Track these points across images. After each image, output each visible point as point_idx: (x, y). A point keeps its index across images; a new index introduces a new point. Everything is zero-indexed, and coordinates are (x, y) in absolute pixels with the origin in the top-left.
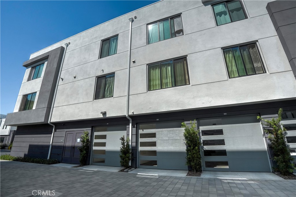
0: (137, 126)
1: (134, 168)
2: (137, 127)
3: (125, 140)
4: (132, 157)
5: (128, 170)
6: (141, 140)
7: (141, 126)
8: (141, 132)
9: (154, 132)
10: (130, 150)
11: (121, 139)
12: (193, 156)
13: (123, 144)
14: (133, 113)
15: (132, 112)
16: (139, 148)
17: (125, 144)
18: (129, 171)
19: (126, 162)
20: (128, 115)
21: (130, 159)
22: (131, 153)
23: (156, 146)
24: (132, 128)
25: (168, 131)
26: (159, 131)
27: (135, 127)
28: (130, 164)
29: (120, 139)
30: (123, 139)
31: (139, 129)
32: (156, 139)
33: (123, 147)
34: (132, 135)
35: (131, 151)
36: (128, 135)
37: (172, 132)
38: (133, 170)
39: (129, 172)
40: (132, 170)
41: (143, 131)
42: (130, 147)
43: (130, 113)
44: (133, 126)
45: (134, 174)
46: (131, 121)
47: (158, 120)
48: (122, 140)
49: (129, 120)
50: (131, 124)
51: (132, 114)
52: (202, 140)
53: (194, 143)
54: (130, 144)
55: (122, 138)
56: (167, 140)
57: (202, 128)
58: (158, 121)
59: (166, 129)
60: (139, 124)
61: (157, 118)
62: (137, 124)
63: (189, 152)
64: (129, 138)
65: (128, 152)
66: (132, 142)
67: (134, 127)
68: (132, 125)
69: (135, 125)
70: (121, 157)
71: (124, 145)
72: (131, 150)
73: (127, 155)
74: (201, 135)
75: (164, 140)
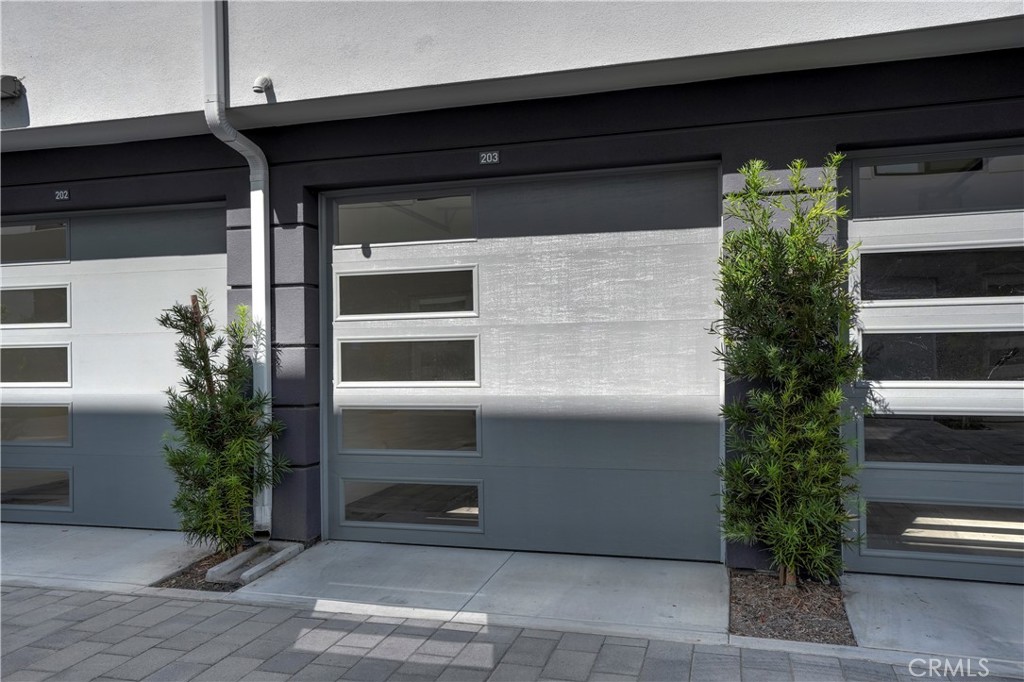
0: (312, 212)
1: (294, 547)
2: (311, 227)
3: (210, 330)
4: (275, 465)
5: (245, 566)
6: (349, 328)
7: (347, 213)
8: (347, 260)
9: (457, 265)
10: (260, 403)
11: (173, 316)
12: (797, 466)
13: (196, 360)
14: (267, 88)
15: (257, 82)
16: (336, 392)
17: (220, 360)
18: (246, 575)
19: (225, 506)
20: (227, 111)
21: (262, 478)
22: (269, 429)
23: (472, 378)
24: (270, 227)
25: (574, 254)
26: (504, 258)
27: (300, 219)
28: (263, 516)
29: (165, 321)
30: (190, 320)
31: (333, 240)
32: (474, 322)
33: (193, 387)
34: (272, 286)
35: (267, 419)
36: (240, 288)
37: (608, 264)
38: (282, 563)
39: (243, 593)
40: (273, 568)
41: (367, 253)
42: (263, 385)
43: (244, 96)
44: (279, 216)
45: (285, 608)
46: (258, 172)
47: (489, 158)
48: (185, 331)
49: (242, 165)
50: (257, 198)
51: (262, 99)
52: (855, 336)
53: (809, 359)
54: (262, 356)
55: (178, 310)
56: (559, 328)
57: (874, 235)
58: (490, 173)
59: (555, 239)
60: (329, 202)
61: (489, 147)
62: (312, 194)
63: (762, 429)
64: (247, 315)
65: (241, 427)
66: (274, 347)
67: (290, 224)
68: (271, 205)
69: (300, 206)
70: (179, 463)
71: (205, 371)
72: (267, 409)
73: (235, 449)
74: (854, 291)
75: (542, 327)
